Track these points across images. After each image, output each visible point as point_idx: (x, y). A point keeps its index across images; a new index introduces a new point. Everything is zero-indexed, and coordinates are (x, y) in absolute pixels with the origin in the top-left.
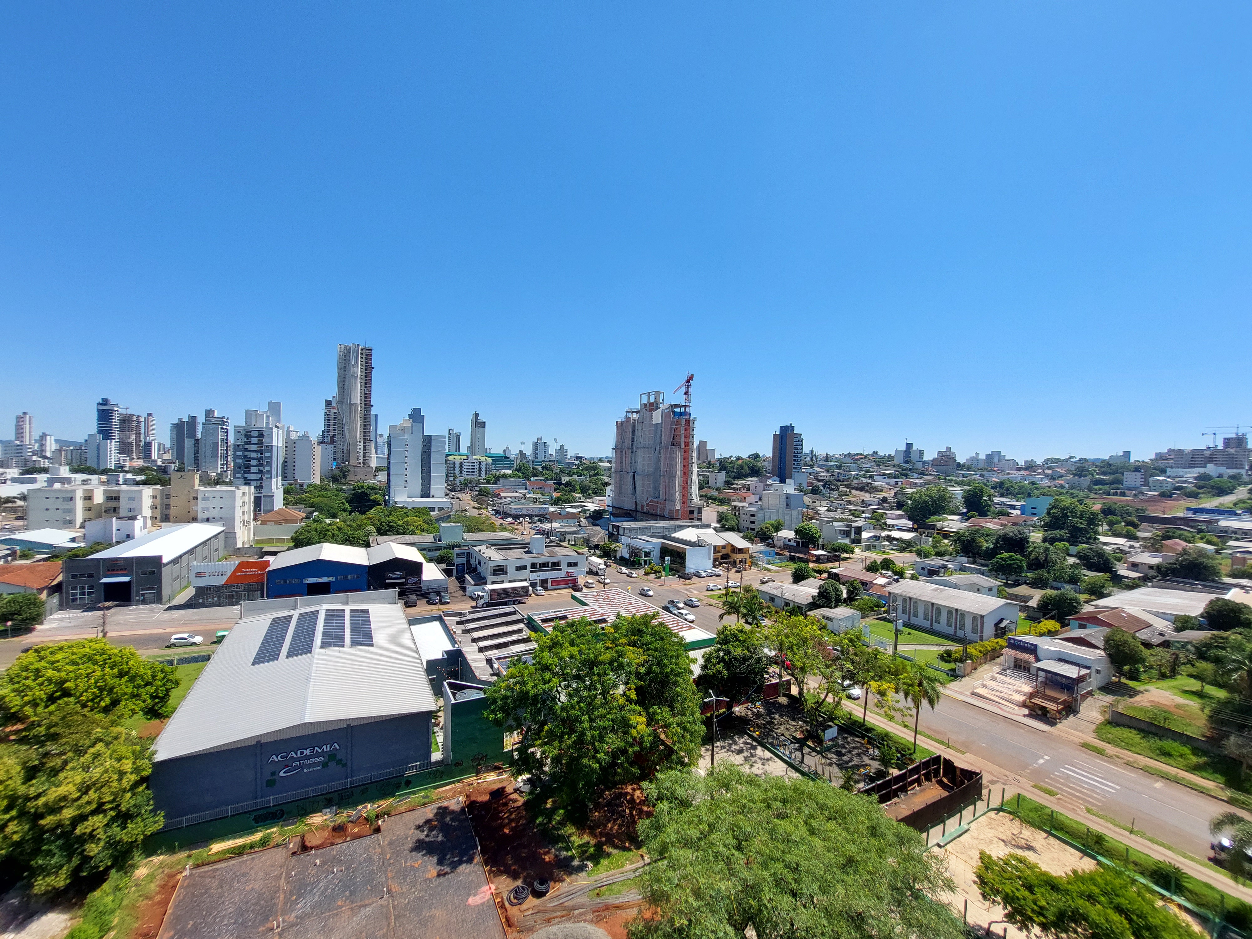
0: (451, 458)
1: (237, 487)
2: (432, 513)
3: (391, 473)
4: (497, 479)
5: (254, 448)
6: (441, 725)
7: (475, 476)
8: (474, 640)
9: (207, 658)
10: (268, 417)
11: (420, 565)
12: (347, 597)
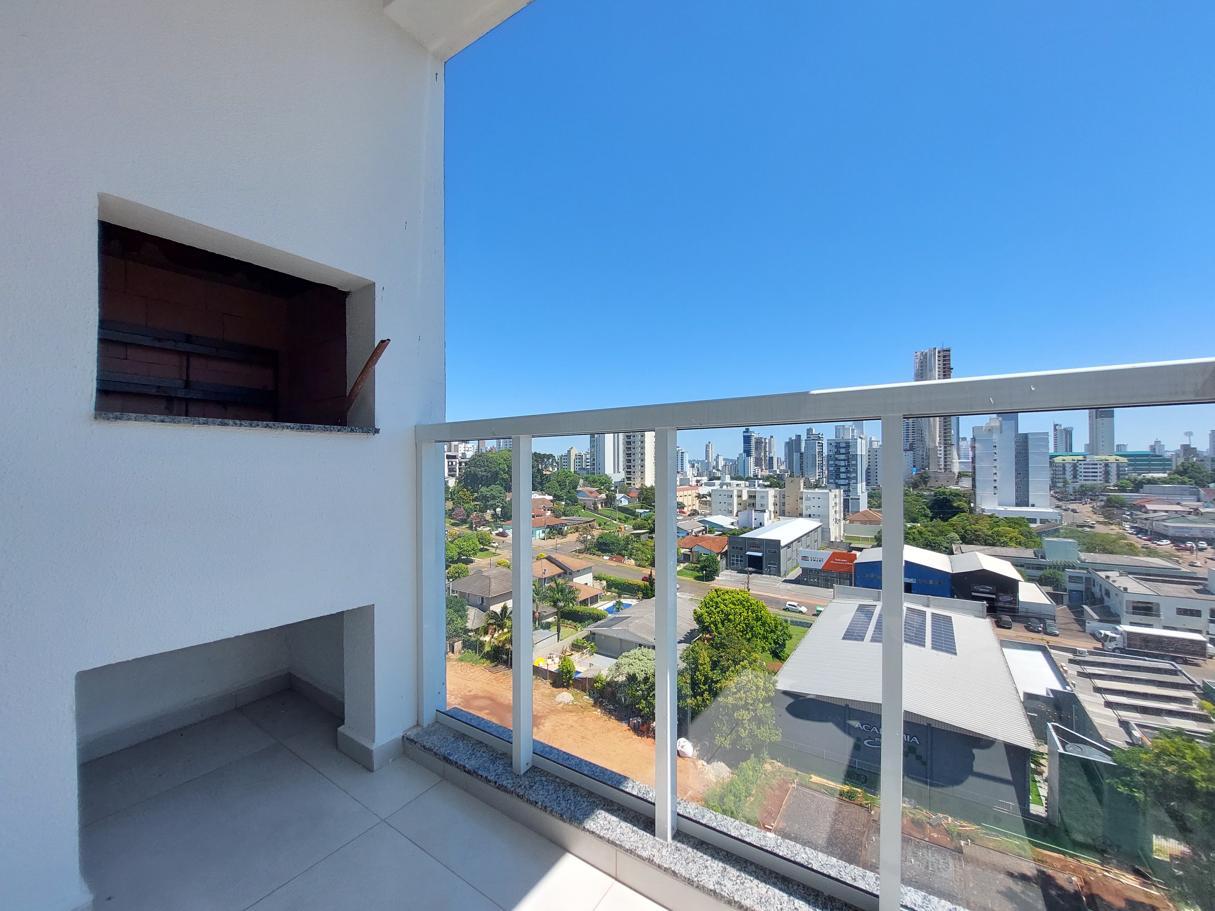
0: (1058, 460)
1: (830, 490)
2: (1032, 525)
3: (977, 478)
4: (1138, 486)
5: (843, 457)
6: (1045, 775)
7: (1099, 481)
8: (1098, 690)
9: (809, 625)
10: (853, 430)
11: (1015, 583)
12: (928, 599)
